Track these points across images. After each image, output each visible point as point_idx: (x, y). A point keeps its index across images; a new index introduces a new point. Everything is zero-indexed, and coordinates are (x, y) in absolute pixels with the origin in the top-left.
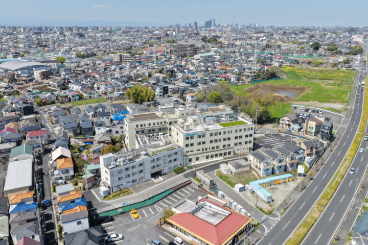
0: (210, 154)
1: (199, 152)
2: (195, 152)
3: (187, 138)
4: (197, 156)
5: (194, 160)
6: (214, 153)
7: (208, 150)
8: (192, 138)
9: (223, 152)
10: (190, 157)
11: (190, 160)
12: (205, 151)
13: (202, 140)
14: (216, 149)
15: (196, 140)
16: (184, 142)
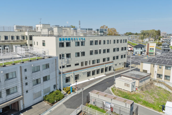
0: (91, 70)
1: (78, 67)
2: (73, 67)
3: (62, 45)
4: (76, 73)
5: (72, 79)
6: (95, 69)
7: (88, 65)
8: (68, 45)
9: (104, 67)
10: (67, 75)
11: (67, 80)
12: (84, 66)
13: (80, 49)
14: (96, 64)
15: (73, 49)
16: (57, 51)
